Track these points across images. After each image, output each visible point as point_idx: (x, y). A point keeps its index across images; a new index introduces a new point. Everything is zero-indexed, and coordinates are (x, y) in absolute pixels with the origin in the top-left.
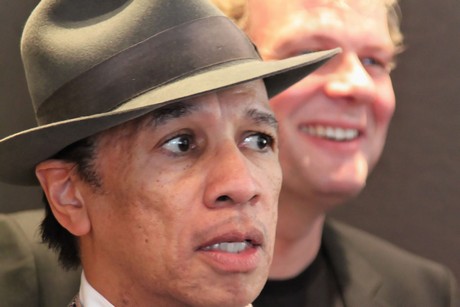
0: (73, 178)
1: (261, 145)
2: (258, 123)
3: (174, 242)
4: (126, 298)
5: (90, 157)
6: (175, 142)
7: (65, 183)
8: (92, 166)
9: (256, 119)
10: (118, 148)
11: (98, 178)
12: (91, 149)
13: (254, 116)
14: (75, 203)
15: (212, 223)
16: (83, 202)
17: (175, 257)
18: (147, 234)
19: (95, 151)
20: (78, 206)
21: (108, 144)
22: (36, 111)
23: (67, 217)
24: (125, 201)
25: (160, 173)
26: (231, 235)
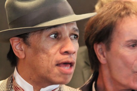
0: (21, 43)
1: (75, 38)
2: (75, 32)
3: (50, 63)
4: (31, 78)
5: (28, 37)
6: (53, 35)
7: (18, 43)
8: (28, 40)
9: (75, 30)
10: (37, 36)
11: (29, 44)
12: (28, 35)
13: (75, 29)
14: (21, 49)
15: (62, 58)
16: (23, 49)
17: (50, 67)
18: (43, 61)
19: (29, 36)
20: (22, 50)
21: (33, 34)
22: (8, 24)
23: (18, 53)
24: (37, 51)
25: (48, 43)
26: (67, 62)
